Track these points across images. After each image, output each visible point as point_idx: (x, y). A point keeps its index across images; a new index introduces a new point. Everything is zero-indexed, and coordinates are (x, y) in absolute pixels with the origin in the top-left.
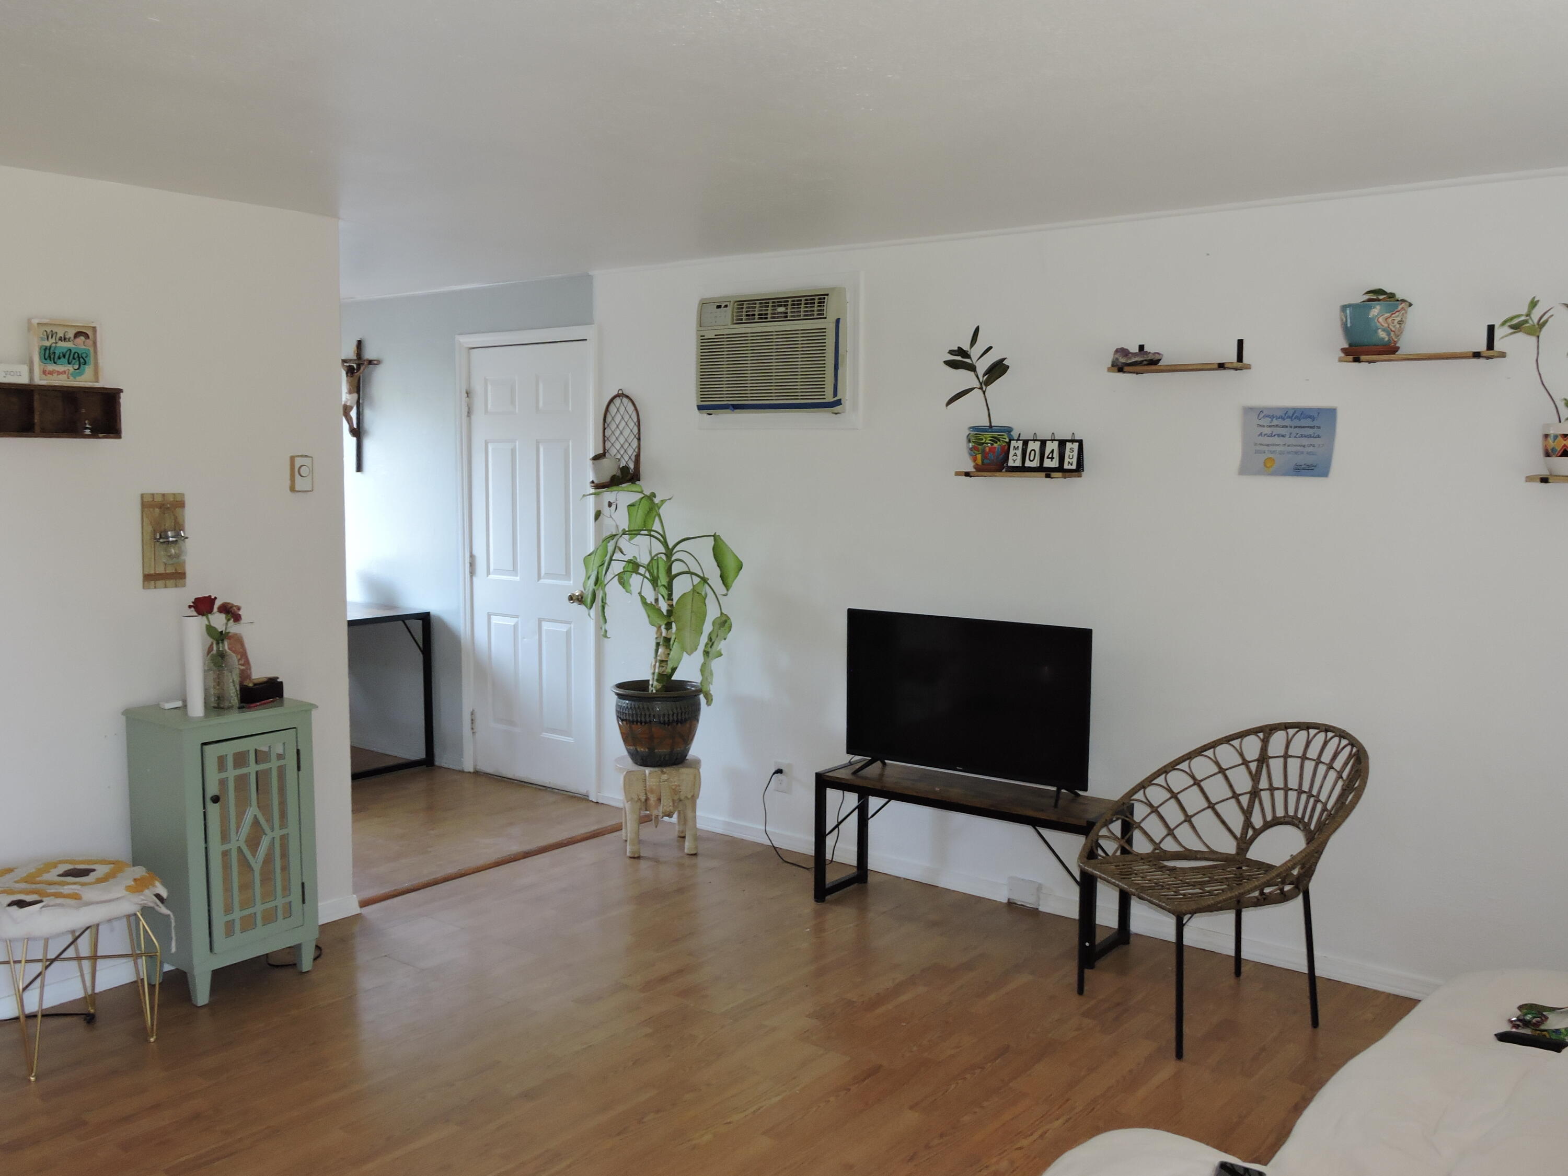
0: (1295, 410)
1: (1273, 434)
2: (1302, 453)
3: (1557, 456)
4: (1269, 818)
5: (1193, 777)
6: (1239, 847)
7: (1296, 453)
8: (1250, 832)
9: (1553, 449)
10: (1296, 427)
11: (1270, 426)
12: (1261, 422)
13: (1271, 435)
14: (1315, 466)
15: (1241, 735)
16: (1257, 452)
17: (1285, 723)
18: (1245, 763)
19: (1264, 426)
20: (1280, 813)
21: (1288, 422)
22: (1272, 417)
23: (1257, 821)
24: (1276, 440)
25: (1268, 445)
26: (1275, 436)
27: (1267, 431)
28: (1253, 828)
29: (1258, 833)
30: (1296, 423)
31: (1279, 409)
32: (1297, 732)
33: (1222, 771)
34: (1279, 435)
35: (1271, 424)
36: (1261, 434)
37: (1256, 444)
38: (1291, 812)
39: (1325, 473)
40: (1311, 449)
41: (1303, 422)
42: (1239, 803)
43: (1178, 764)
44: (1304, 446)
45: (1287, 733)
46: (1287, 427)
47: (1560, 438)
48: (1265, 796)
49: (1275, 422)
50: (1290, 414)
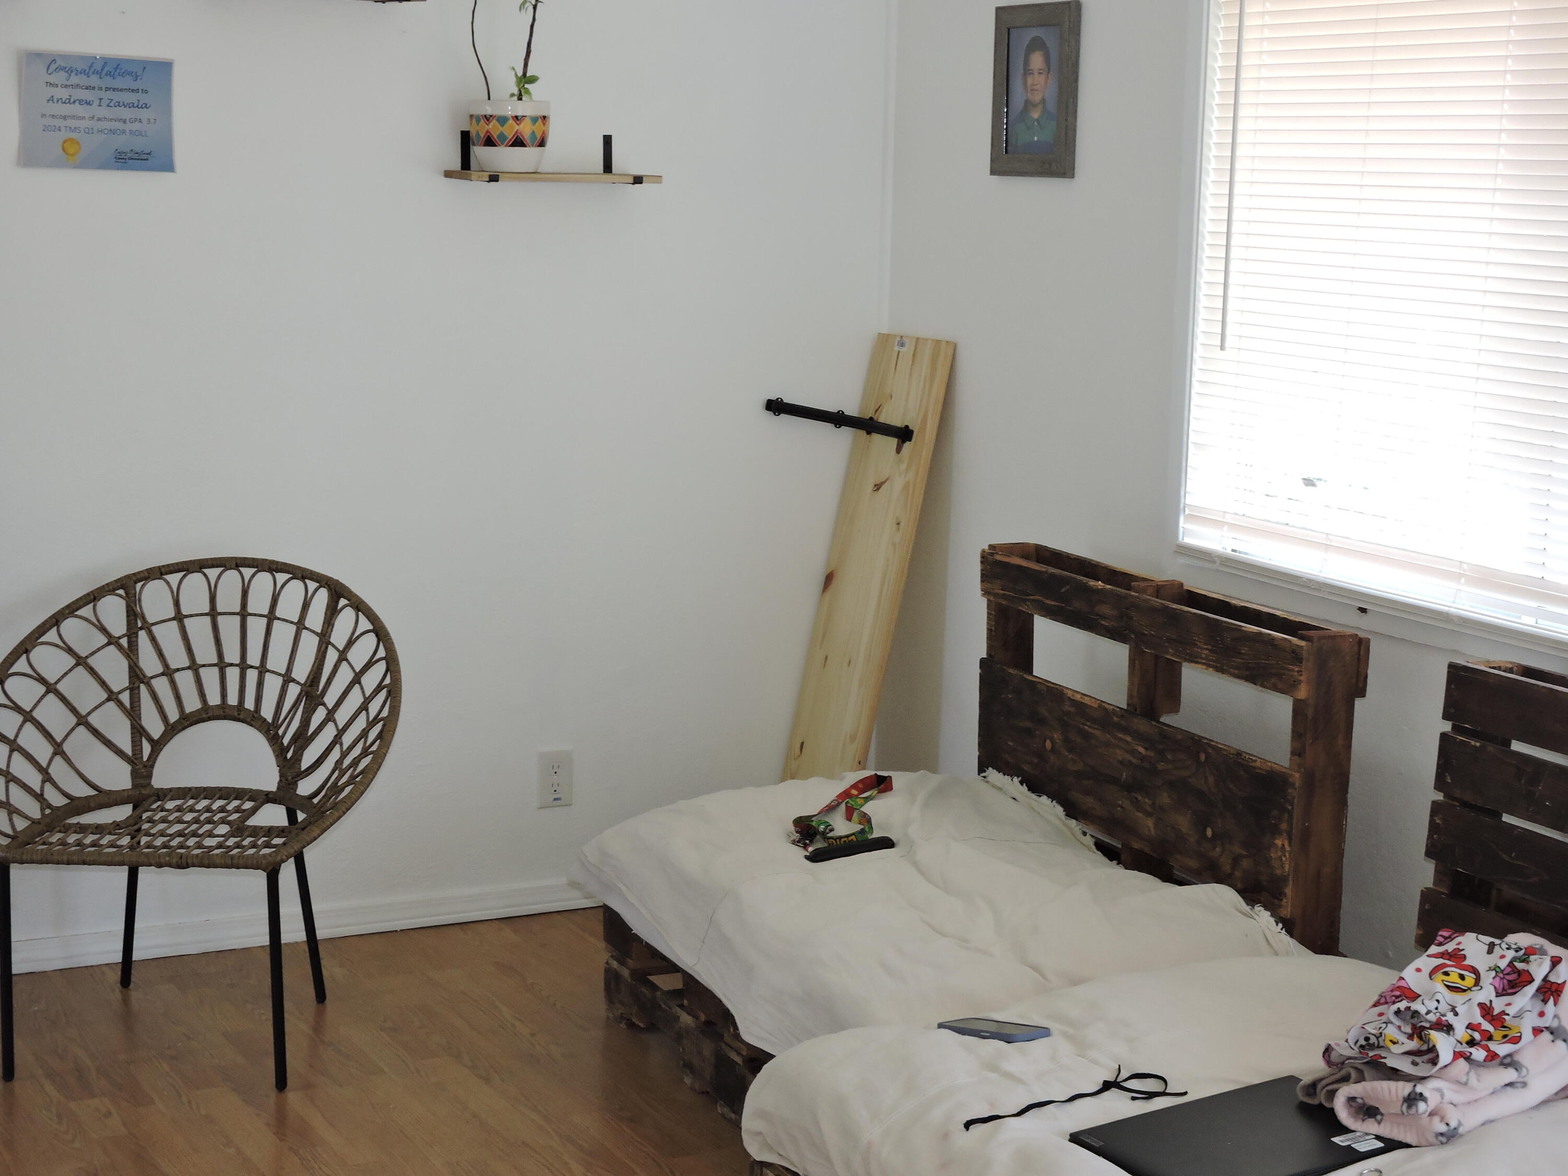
0: (106, 61)
1: (72, 100)
2: (124, 132)
3: (506, 146)
4: (173, 716)
5: (41, 680)
6: (134, 774)
7: (113, 132)
8: (147, 748)
9: (502, 136)
10: (107, 89)
11: (66, 86)
12: (52, 79)
13: (68, 101)
14: (149, 154)
15: (93, 598)
16: (46, 128)
17: (159, 568)
18: (112, 641)
19: (57, 86)
20: (192, 704)
21: (94, 80)
22: (70, 71)
23: (154, 726)
24: (77, 109)
25: (65, 118)
26: (74, 102)
27: (63, 94)
28: (150, 740)
29: (158, 746)
30: (108, 82)
31: (83, 58)
32: (184, 576)
33: (81, 661)
34: (81, 102)
35: (68, 83)
36: (51, 99)
37: (43, 116)
38: (214, 699)
39: (167, 166)
40: (136, 126)
41: (120, 83)
42: (120, 704)
43: (12, 664)
44: (125, 122)
45: (168, 583)
46: (94, 88)
47: (511, 121)
48: (162, 686)
49: (75, 80)
50: (98, 67)
